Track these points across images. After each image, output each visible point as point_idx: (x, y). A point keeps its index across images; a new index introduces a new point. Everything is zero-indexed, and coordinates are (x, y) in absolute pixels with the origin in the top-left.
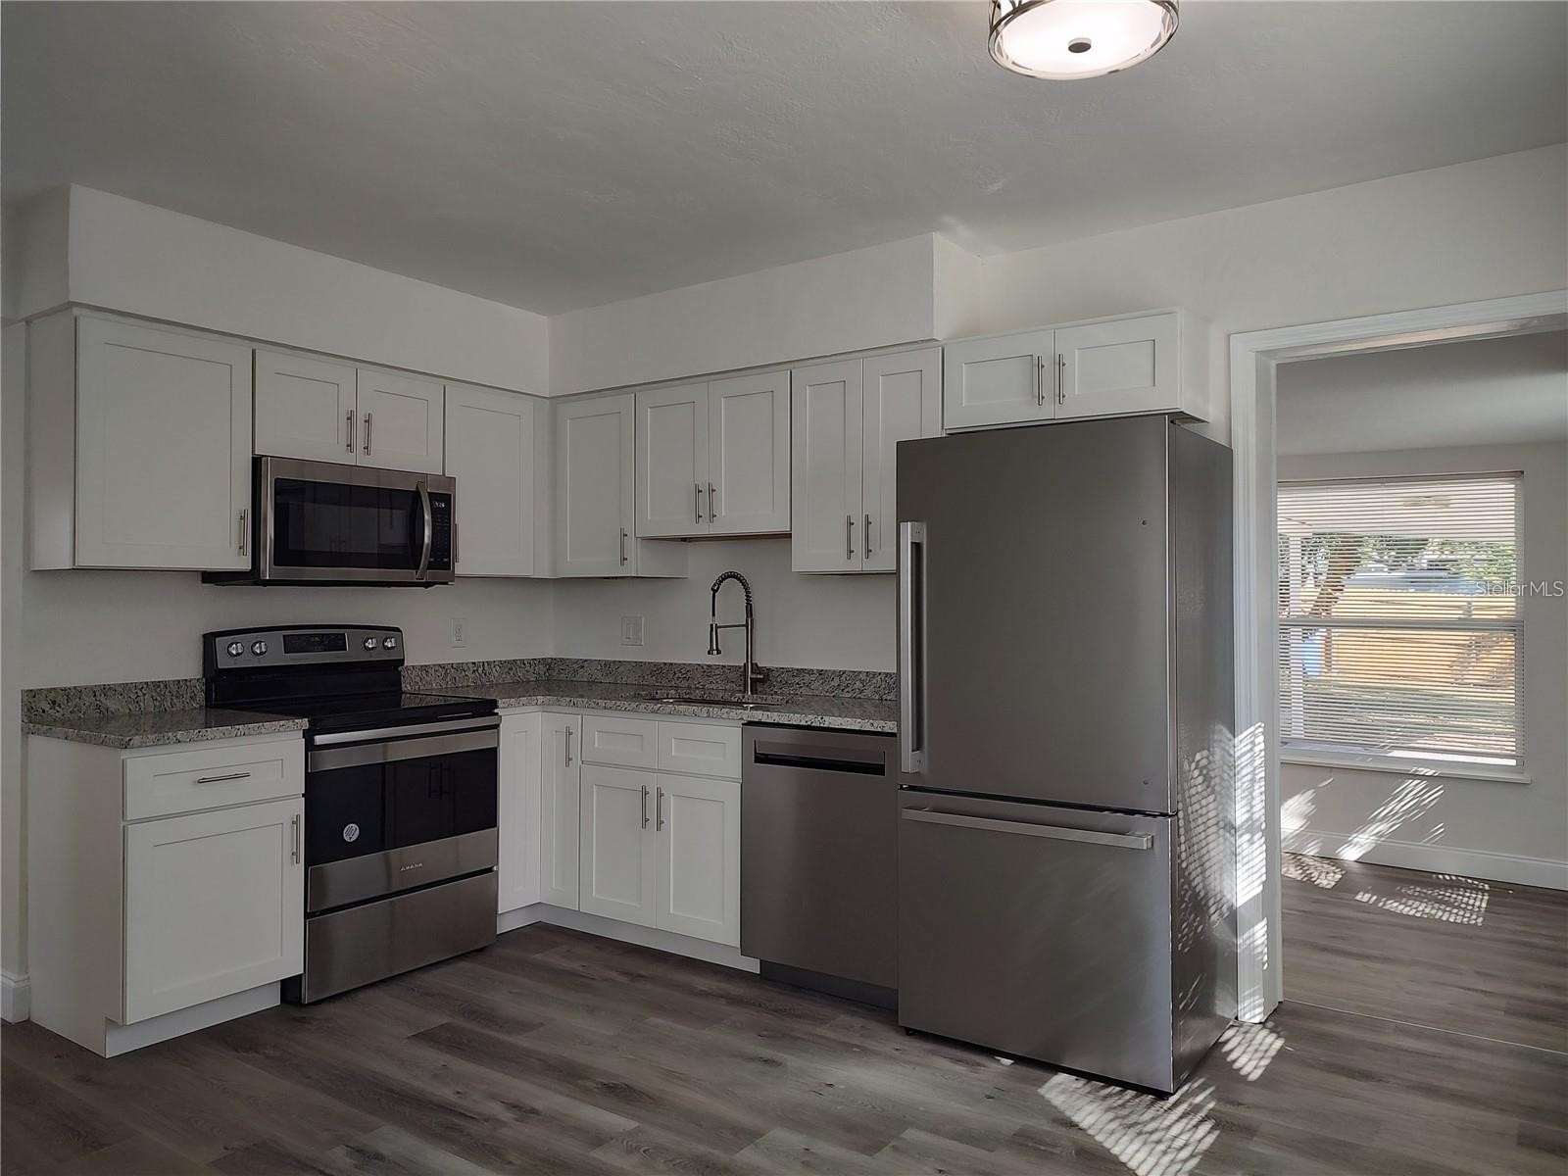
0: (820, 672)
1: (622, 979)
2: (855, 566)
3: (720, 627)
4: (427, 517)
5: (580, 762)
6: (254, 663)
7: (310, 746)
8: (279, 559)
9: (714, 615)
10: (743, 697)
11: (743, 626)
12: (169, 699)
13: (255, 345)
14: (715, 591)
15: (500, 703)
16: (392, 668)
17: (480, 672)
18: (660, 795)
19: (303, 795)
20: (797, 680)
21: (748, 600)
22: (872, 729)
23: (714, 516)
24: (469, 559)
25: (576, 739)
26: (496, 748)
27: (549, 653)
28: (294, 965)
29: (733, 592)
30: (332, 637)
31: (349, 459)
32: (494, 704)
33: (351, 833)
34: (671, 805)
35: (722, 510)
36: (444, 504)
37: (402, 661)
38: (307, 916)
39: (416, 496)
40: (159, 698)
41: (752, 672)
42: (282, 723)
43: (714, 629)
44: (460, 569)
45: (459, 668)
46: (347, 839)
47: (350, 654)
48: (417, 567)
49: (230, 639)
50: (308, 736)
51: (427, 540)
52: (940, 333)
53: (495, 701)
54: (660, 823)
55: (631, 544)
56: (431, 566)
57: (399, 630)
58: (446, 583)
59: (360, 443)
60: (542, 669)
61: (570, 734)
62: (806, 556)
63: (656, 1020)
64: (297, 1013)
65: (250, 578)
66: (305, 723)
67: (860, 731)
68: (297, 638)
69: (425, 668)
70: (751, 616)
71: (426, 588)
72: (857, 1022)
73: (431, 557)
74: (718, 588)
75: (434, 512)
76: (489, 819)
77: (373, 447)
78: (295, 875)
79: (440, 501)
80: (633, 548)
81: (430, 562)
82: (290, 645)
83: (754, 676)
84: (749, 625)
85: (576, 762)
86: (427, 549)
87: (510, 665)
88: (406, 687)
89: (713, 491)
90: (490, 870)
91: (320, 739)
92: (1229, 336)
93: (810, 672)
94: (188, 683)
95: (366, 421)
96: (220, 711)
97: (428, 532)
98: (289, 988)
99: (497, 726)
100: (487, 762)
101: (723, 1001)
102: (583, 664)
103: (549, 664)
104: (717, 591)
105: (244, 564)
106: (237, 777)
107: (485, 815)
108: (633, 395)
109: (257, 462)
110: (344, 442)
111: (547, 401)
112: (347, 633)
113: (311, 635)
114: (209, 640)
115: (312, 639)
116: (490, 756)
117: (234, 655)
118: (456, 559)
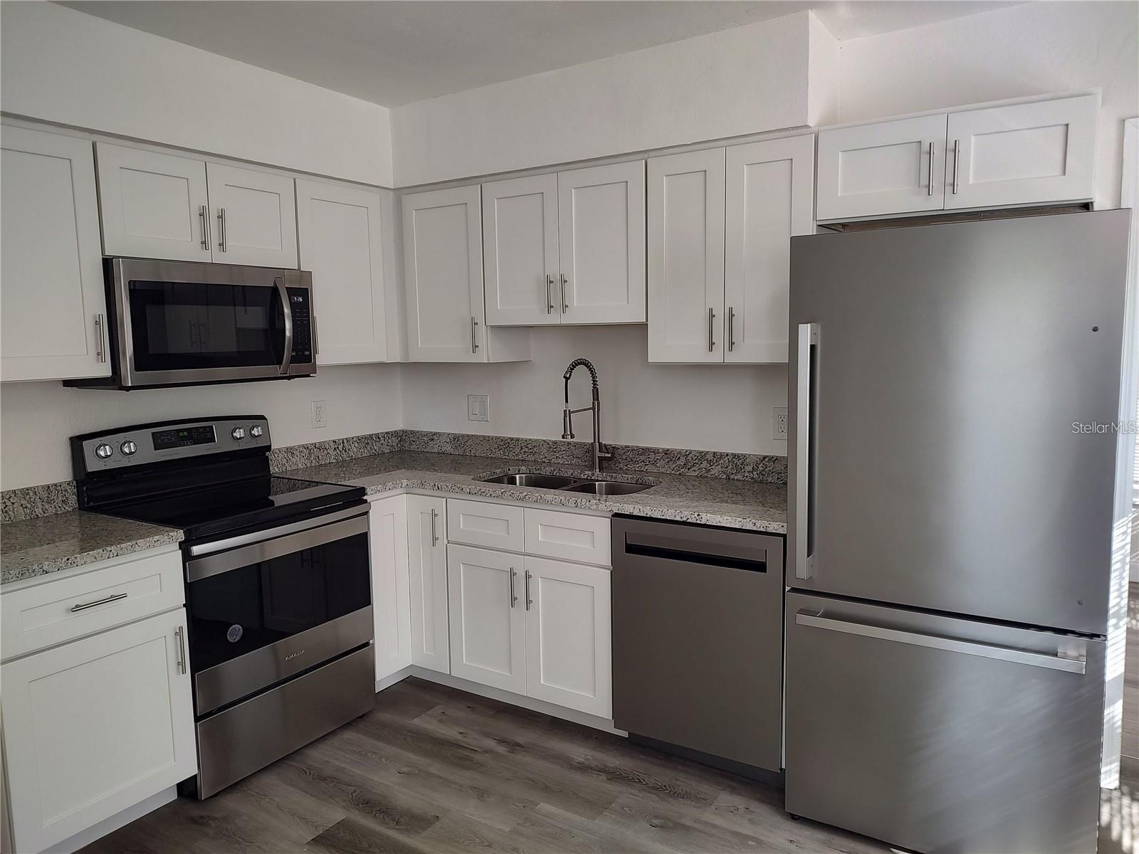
0: (666, 452)
1: (501, 749)
2: (716, 357)
3: (573, 412)
4: (287, 311)
5: (446, 542)
6: (125, 463)
7: (187, 557)
8: (139, 365)
9: (567, 401)
10: (593, 474)
11: (590, 409)
12: (39, 505)
13: (96, 138)
14: (567, 379)
15: (368, 491)
16: (261, 454)
17: (340, 448)
18: (528, 576)
19: (184, 605)
20: (642, 458)
21: (594, 385)
22: (755, 529)
23: (567, 306)
24: (328, 350)
25: (441, 520)
26: (367, 532)
27: (399, 425)
28: (187, 767)
29: (581, 377)
30: (199, 430)
31: (204, 257)
32: (362, 491)
33: (235, 633)
34: (540, 590)
35: (574, 299)
36: (302, 297)
37: (269, 448)
38: (197, 719)
39: (275, 291)
40: (29, 506)
41: (600, 451)
42: (156, 538)
43: (567, 414)
44: (321, 359)
45: (320, 447)
46: (230, 639)
47: (221, 444)
48: (280, 363)
49: (97, 441)
50: (185, 547)
51: (288, 333)
52: (812, 121)
53: (363, 489)
54: (528, 602)
55: (482, 331)
56: (293, 360)
57: (266, 419)
58: (308, 376)
59: (214, 239)
60: (395, 441)
61: (436, 515)
62: (662, 348)
63: (545, 807)
64: (195, 811)
65: (113, 382)
66: (180, 535)
67: (741, 529)
68: (165, 434)
69: (290, 450)
70: (598, 400)
71: (289, 380)
72: (739, 801)
73: (293, 351)
74: (570, 375)
75: (293, 306)
76: (364, 598)
77: (229, 243)
78: (183, 683)
79: (298, 296)
80: (483, 336)
81: (292, 356)
82: (160, 442)
83: (603, 455)
84: (596, 408)
85: (443, 541)
86: (289, 341)
87: (366, 440)
88: (274, 469)
89: (565, 281)
90: (367, 644)
91: (197, 550)
92: (1122, 122)
93: (656, 451)
94: (59, 488)
95: (218, 217)
96: (92, 515)
97: (288, 325)
98: (187, 789)
99: (367, 513)
100: (359, 546)
101: (603, 777)
102: (433, 436)
103: (402, 436)
104: (569, 378)
105: (105, 370)
106: (113, 598)
107: (360, 595)
108: (479, 186)
109: (108, 265)
110: (198, 238)
111: (391, 193)
112: (214, 425)
113: (179, 431)
114: (77, 443)
115: (181, 434)
116: (361, 542)
117: (102, 457)
118: (316, 352)
